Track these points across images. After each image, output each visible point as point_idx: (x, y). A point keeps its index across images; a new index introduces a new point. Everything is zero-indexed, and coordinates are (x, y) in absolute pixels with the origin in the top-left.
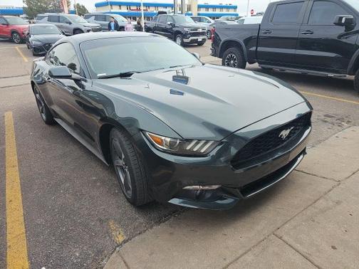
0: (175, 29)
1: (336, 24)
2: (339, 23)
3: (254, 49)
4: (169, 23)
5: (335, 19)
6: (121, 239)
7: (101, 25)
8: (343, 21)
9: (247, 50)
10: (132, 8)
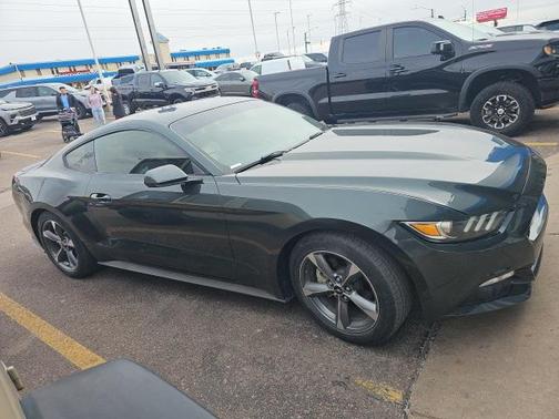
0: (169, 92)
1: (434, 53)
2: (437, 52)
3: (326, 100)
4: (157, 84)
5: (432, 47)
6: (397, 396)
7: (34, 103)
8: (442, 48)
9: (316, 103)
10: (78, 69)
